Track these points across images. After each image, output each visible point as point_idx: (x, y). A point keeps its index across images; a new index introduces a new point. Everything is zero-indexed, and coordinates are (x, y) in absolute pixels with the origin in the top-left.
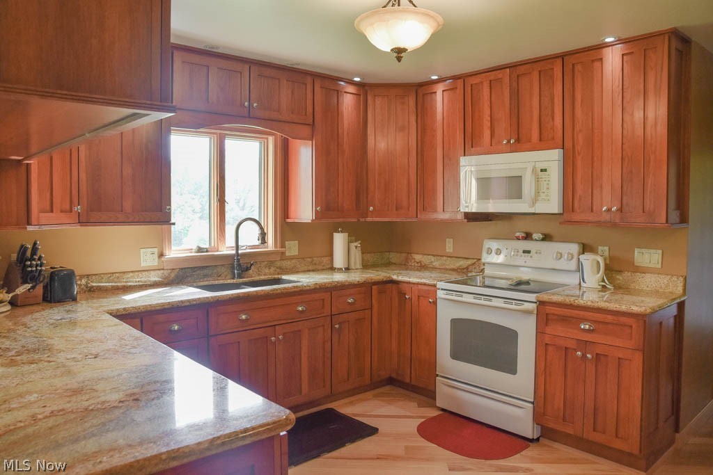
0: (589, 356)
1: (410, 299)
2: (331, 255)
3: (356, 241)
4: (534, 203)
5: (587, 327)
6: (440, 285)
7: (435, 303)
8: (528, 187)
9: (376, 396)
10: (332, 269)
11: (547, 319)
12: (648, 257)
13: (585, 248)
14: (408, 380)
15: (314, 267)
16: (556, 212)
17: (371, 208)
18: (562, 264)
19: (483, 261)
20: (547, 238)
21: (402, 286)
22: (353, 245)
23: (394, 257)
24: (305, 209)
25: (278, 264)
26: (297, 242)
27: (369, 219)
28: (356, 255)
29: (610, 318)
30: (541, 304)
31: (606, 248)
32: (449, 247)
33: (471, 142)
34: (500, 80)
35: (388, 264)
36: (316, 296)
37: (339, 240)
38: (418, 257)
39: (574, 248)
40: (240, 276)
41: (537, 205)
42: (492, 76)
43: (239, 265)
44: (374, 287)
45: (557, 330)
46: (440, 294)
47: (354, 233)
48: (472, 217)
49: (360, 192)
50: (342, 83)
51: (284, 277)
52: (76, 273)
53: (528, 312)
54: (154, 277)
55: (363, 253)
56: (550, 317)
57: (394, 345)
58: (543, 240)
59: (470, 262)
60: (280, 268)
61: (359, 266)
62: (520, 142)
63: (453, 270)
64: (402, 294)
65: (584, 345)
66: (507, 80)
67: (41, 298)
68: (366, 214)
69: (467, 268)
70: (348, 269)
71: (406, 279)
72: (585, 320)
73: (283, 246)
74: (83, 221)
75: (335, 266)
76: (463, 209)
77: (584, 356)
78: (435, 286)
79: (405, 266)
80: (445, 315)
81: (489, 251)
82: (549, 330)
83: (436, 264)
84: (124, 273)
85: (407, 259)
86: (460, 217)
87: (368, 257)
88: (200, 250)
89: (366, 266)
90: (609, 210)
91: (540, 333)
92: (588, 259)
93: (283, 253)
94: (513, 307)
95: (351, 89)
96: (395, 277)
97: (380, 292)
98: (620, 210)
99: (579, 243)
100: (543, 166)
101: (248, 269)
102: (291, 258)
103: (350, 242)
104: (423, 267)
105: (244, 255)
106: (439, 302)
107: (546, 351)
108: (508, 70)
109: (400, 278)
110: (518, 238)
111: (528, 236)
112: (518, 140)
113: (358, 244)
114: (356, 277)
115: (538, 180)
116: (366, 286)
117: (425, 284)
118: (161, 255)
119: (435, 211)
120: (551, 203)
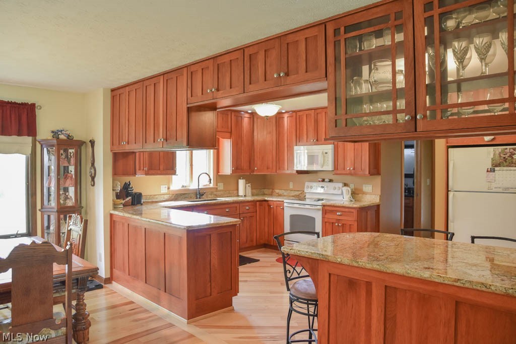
0: (340, 225)
1: (273, 208)
2: (238, 190)
3: (249, 183)
4: (322, 166)
5: (339, 214)
6: (285, 201)
7: (283, 209)
8: (320, 159)
9: (258, 252)
10: (238, 196)
11: (326, 212)
12: (367, 188)
13: (345, 185)
14: (272, 244)
15: (230, 195)
16: (331, 170)
17: (256, 168)
18: (336, 192)
19: (305, 191)
20: (331, 181)
21: (270, 202)
22: (247, 185)
23: (266, 191)
24: (227, 168)
25: (215, 193)
26: (222, 184)
27: (255, 173)
28: (249, 190)
29: (347, 210)
30: (324, 206)
31: (353, 185)
32: (291, 186)
33: (299, 140)
34: (310, 115)
35: (264, 194)
36: (233, 205)
37: (241, 183)
38: (277, 191)
39: (341, 185)
40: (200, 198)
41: (324, 167)
42: (307, 112)
43: (199, 193)
44: (257, 203)
45: (329, 216)
46: (285, 204)
47: (248, 180)
48: (300, 172)
49: (251, 161)
50: (243, 113)
51: (218, 199)
52: (143, 195)
53: (319, 210)
54: (166, 197)
55: (252, 189)
56: (327, 211)
57: (266, 229)
58: (329, 182)
59: (300, 192)
60: (216, 195)
61: (250, 194)
62: (318, 141)
63: (293, 196)
64: (269, 206)
65: (338, 221)
66: (313, 115)
67: (131, 203)
68: (253, 171)
69: (299, 195)
70: (245, 196)
71: (271, 199)
72: (339, 211)
73: (217, 185)
74: (147, 174)
75: (239, 194)
76: (296, 169)
77: (338, 225)
78: (283, 201)
79: (271, 195)
80: (288, 213)
81: (308, 187)
82: (326, 216)
83: (285, 194)
84: (155, 195)
85: (272, 192)
86: (295, 172)
87: (254, 191)
88: (183, 186)
89: (253, 195)
90: (350, 169)
91: (323, 218)
92: (345, 189)
93: (217, 188)
94: (313, 208)
95: (247, 115)
96: (266, 199)
97: (260, 205)
98: (354, 169)
99: (343, 183)
100: (326, 152)
101: (203, 195)
102: (220, 191)
103: (246, 184)
104: (279, 195)
105: (201, 189)
106: (285, 208)
107: (326, 225)
108: (313, 111)
109: (269, 199)
110: (319, 181)
111: (323, 180)
112: (317, 140)
113: (249, 185)
114: (249, 198)
115: (324, 156)
116: (254, 202)
117: (279, 201)
118: (169, 188)
119: (284, 169)
120: (329, 167)
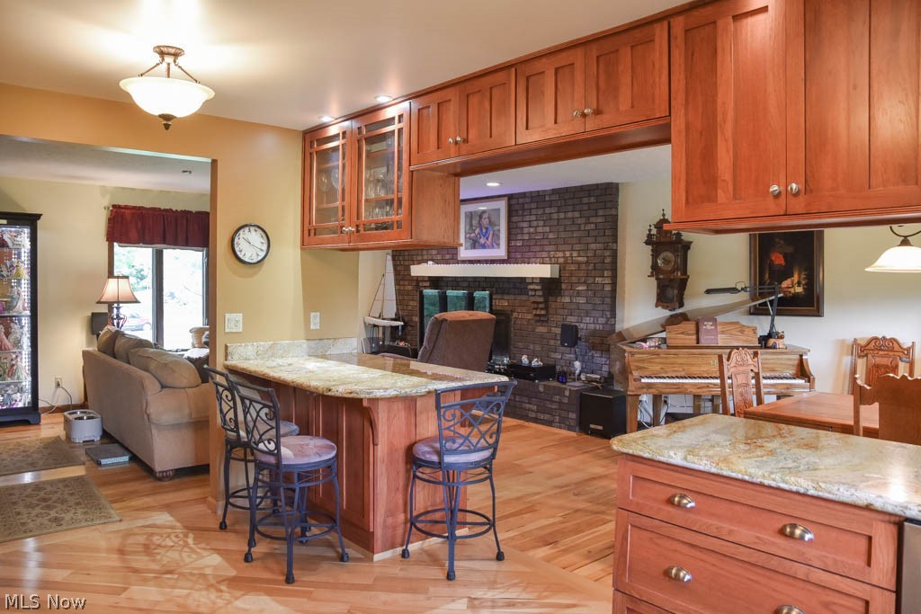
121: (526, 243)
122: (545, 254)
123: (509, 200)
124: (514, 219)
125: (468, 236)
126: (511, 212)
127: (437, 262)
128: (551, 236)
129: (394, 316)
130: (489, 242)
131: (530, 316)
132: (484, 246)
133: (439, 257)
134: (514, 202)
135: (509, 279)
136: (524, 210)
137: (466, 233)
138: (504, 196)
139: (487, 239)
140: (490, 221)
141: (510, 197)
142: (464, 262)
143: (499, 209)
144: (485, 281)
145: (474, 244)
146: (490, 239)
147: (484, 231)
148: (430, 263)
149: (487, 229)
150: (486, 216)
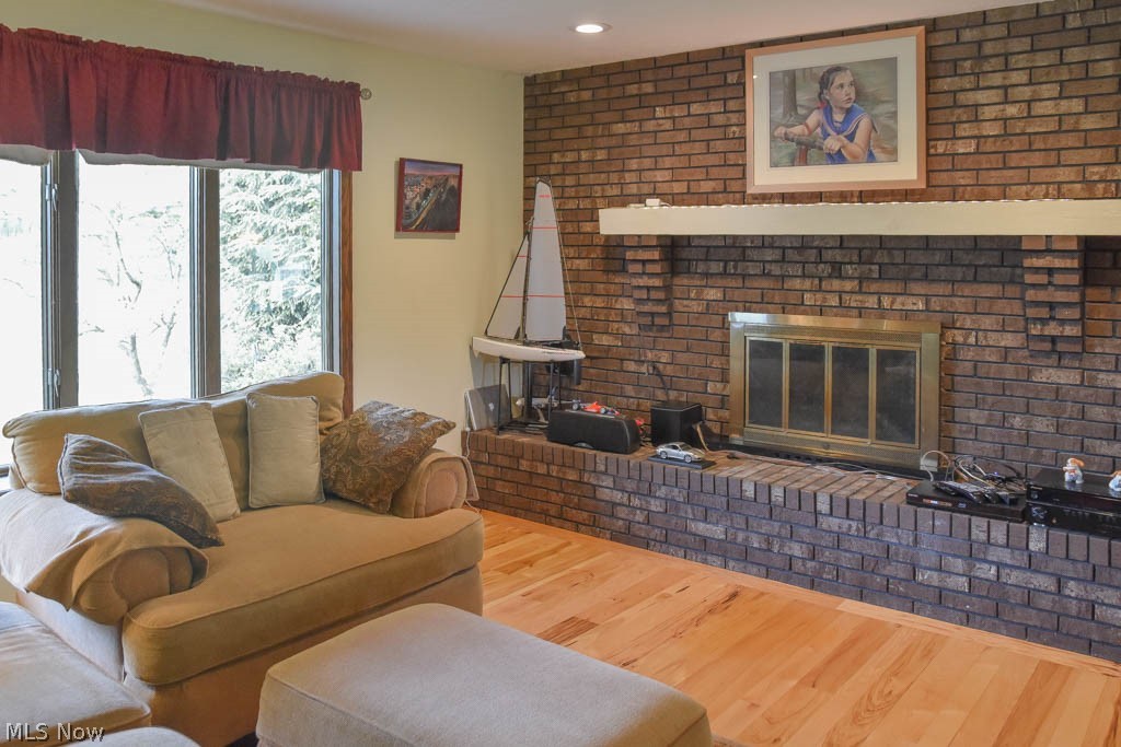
121: (989, 146)
122: (1063, 174)
123: (928, 32)
124: (944, 84)
125: (781, 131)
126: (933, 66)
127: (673, 199)
128: (1089, 123)
129: (559, 337)
130: (857, 146)
131: (1008, 340)
132: (837, 158)
133: (679, 188)
134: (940, 38)
135: (927, 242)
136: (981, 57)
137: (773, 125)
138: (918, 23)
139: (851, 138)
140: (858, 93)
141: (932, 26)
142: (764, 198)
143: (895, 60)
144: (841, 247)
145: (803, 152)
146: (860, 137)
147: (839, 117)
148: (653, 202)
149: (849, 112)
150: (844, 78)
